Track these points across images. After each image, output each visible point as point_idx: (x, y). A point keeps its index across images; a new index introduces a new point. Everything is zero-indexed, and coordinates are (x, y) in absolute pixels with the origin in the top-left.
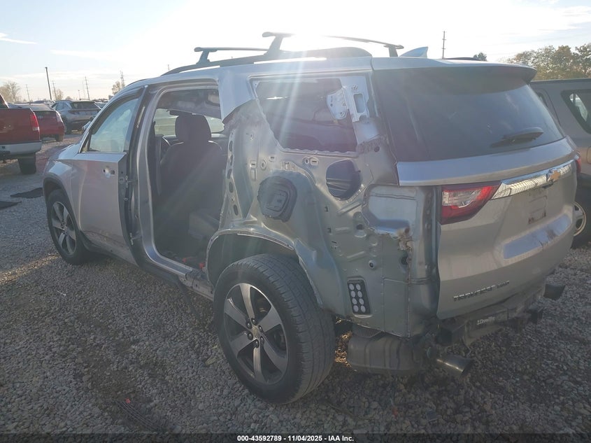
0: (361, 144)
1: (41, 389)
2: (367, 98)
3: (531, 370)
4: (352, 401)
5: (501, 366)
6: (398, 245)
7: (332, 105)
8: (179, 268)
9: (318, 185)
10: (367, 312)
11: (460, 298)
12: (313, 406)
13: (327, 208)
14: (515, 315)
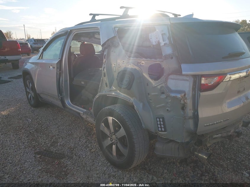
0: (165, 56)
1: (19, 161)
2: (168, 35)
3: (234, 158)
4: (155, 169)
5: (221, 156)
6: (181, 101)
7: (151, 38)
8: (80, 110)
9: (144, 74)
10: (165, 131)
11: (207, 126)
12: (138, 171)
13: (148, 84)
14: (230, 134)
